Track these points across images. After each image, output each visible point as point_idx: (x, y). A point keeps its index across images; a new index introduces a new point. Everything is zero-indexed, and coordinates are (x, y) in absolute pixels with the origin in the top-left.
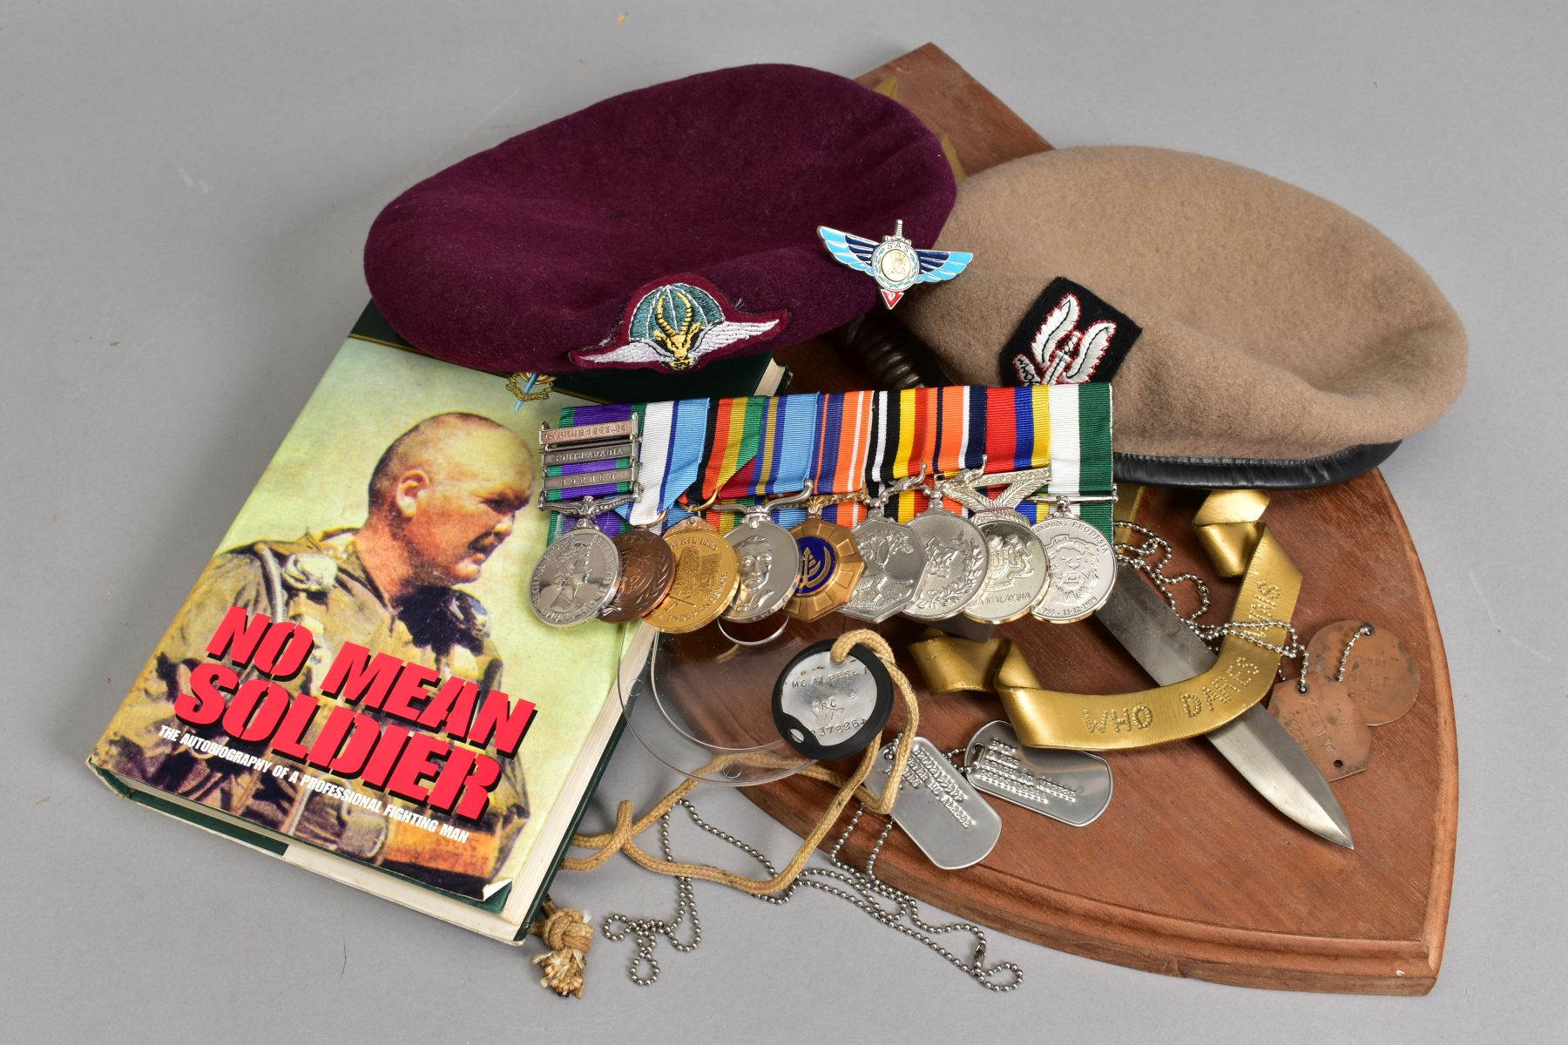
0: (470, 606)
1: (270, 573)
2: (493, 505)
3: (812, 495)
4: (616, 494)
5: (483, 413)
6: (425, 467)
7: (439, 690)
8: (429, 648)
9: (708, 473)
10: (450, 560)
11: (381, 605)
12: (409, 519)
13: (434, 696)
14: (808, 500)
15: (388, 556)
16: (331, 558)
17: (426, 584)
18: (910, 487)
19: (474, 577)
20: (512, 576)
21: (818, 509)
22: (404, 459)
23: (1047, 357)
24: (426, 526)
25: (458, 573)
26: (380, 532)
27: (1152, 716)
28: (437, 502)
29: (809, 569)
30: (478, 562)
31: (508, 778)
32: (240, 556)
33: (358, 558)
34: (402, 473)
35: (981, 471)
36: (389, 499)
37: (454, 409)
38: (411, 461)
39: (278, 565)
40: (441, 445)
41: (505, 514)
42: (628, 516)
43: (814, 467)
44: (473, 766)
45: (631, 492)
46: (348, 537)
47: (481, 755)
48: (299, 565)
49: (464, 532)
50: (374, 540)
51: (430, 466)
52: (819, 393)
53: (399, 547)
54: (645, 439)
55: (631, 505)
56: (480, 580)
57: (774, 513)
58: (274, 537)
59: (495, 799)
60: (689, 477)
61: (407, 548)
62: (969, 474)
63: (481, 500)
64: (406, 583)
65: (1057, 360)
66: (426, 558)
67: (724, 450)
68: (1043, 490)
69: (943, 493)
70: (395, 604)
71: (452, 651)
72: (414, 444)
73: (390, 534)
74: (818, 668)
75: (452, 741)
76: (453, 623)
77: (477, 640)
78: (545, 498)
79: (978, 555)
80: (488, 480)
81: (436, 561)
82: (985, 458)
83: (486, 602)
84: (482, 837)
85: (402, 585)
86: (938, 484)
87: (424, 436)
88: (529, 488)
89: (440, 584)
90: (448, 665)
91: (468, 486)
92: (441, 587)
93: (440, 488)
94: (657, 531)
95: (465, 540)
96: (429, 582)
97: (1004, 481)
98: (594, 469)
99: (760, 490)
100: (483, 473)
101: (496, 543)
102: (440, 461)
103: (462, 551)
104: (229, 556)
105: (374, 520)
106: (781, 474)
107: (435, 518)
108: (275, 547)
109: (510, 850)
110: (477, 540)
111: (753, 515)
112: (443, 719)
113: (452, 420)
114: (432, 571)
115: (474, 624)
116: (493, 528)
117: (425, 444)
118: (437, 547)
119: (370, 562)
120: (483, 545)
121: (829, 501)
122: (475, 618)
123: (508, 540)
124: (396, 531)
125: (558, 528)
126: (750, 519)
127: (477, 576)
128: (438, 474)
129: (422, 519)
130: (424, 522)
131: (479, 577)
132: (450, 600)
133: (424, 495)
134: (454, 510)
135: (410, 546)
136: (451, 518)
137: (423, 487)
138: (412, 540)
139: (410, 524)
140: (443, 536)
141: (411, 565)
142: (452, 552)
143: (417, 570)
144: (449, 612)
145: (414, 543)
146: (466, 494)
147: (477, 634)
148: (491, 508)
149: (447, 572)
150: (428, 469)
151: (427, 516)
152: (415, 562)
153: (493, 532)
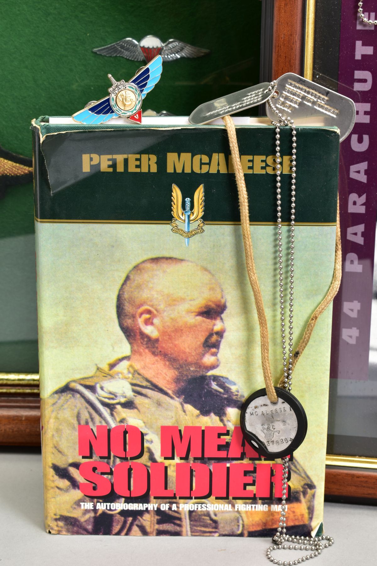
0: (224, 383)
1: (89, 399)
2: (205, 315)
5: (167, 255)
6: (149, 303)
7: (232, 436)
8: (212, 414)
10: (196, 358)
11: (170, 398)
12: (157, 340)
13: (230, 441)
15: (157, 367)
16: (123, 379)
17: (190, 377)
19: (216, 364)
20: (240, 357)
22: (132, 301)
24: (170, 341)
25: (206, 365)
26: (144, 353)
28: (168, 324)
30: (215, 354)
31: (295, 472)
32: (63, 394)
33: (139, 374)
34: (136, 312)
36: (138, 331)
37: (145, 257)
38: (138, 302)
39: (92, 393)
40: (151, 285)
41: (215, 319)
44: (272, 471)
46: (125, 364)
47: (273, 464)
48: (105, 389)
49: (196, 338)
50: (143, 360)
51: (151, 301)
53: (161, 359)
56: (221, 365)
58: (78, 376)
59: (293, 484)
61: (166, 359)
63: (196, 314)
64: (177, 380)
66: (181, 362)
70: (178, 395)
71: (227, 412)
72: (132, 290)
73: (150, 353)
75: (253, 462)
76: (219, 396)
80: (194, 300)
81: (188, 361)
83: (232, 376)
84: (295, 505)
85: (176, 382)
87: (136, 282)
88: (222, 298)
89: (198, 375)
90: (228, 421)
91: (183, 308)
92: (200, 376)
93: (165, 313)
95: (199, 343)
96: (191, 376)
100: (188, 296)
101: (219, 339)
102: (156, 296)
103: (201, 350)
104: (56, 395)
105: (136, 348)
107: (173, 334)
108: (82, 382)
109: (313, 507)
110: (206, 341)
112: (242, 451)
113: (148, 265)
114: (189, 368)
115: (232, 392)
116: (213, 330)
117: (139, 287)
118: (184, 353)
119: (149, 374)
120: (211, 343)
122: (230, 389)
123: (225, 335)
124: (153, 350)
127: (218, 363)
128: (159, 305)
129: (165, 337)
130: (167, 339)
131: (220, 364)
132: (210, 382)
133: (158, 321)
134: (182, 326)
135: (167, 357)
136: (183, 331)
137: (155, 316)
138: (166, 353)
139: (159, 343)
140: (184, 344)
141: (175, 368)
142: (195, 353)
143: (180, 371)
144: (213, 390)
145: (169, 354)
146: (184, 313)
147: (236, 398)
148: (205, 317)
149: (198, 366)
150: (151, 303)
151: (167, 334)
152: (176, 366)
153: (213, 332)
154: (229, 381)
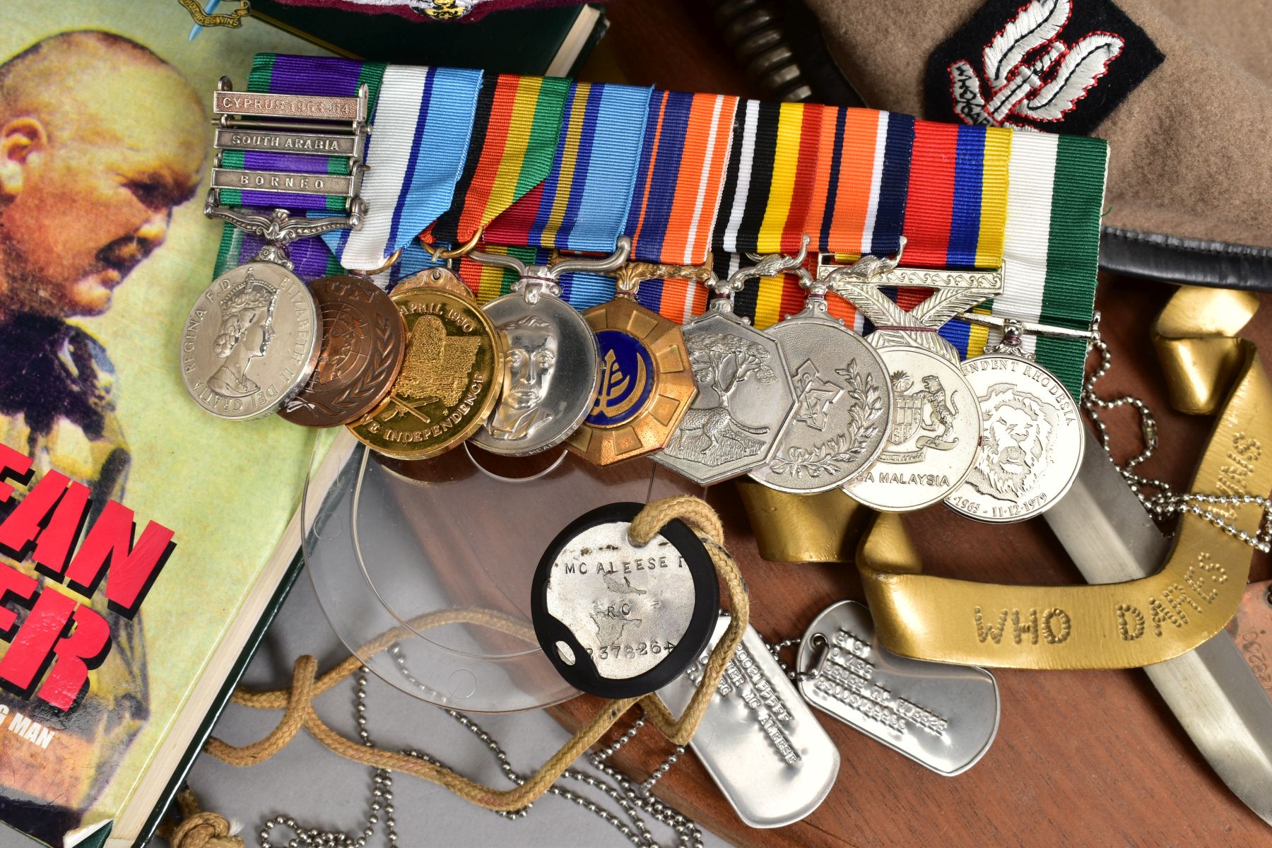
0: (90, 356)
2: (141, 192)
3: (629, 260)
4: (323, 210)
5: (140, 38)
6: (43, 116)
7: (30, 490)
8: (21, 417)
9: (470, 200)
10: (66, 275)
12: (10, 199)
13: (21, 499)
14: (620, 268)
17: (26, 309)
18: (780, 271)
19: (100, 308)
20: (159, 314)
21: (634, 285)
23: (1004, 73)
24: (35, 213)
25: (77, 298)
27: (1069, 627)
28: (55, 176)
29: (611, 386)
30: (109, 284)
31: (122, 651)
34: (7, 121)
35: (894, 263)
37: (95, 25)
38: (23, 103)
40: (70, 82)
41: (157, 208)
42: (340, 251)
43: (634, 213)
44: (70, 622)
45: (348, 214)
47: (83, 606)
49: (92, 231)
51: (51, 113)
52: (653, 87)
54: (376, 131)
55: (346, 234)
57: (565, 281)
59: (99, 682)
60: (440, 202)
62: (875, 264)
63: (123, 180)
65: (1019, 80)
66: (30, 267)
67: (498, 162)
68: (987, 306)
69: (830, 287)
71: (55, 427)
72: (29, 74)
74: (609, 547)
75: (41, 577)
76: (62, 381)
77: (96, 413)
78: (215, 200)
79: (875, 401)
80: (137, 150)
81: (45, 273)
82: (903, 241)
83: (115, 352)
84: (71, 741)
86: (823, 270)
87: (46, 63)
88: (197, 171)
89: (48, 312)
90: (47, 449)
91: (105, 156)
92: (49, 318)
93: (62, 152)
94: (380, 282)
95: (92, 244)
96: (31, 307)
97: (929, 283)
98: (293, 167)
99: (548, 240)
100: (130, 137)
101: (139, 256)
102: (67, 108)
103: (86, 262)
106: (583, 216)
107: (50, 201)
109: (112, 769)
110: (111, 247)
111: (532, 281)
112: (32, 539)
113: (92, 43)
114: (37, 289)
115: (94, 386)
116: (137, 229)
117: (46, 76)
118: (49, 251)
120: (118, 257)
121: (653, 274)
122: (95, 377)
123: (158, 252)
125: (233, 250)
126: (528, 286)
127: (106, 306)
128: (62, 129)
129: (30, 200)
130: (32, 205)
131: (107, 309)
132: (61, 340)
133: (37, 161)
134: (80, 192)
135: (8, 242)
136: (75, 205)
137: (37, 147)
138: (12, 234)
139: (12, 206)
140: (60, 233)
141: (8, 275)
142: (70, 261)
143: (15, 285)
144: (56, 362)
145: (15, 239)
146: (101, 168)
147: (96, 404)
148: (138, 196)
149: (59, 294)
150: (48, 118)
151: (39, 196)
152: (14, 271)
153: (136, 235)
154: (105, 357)
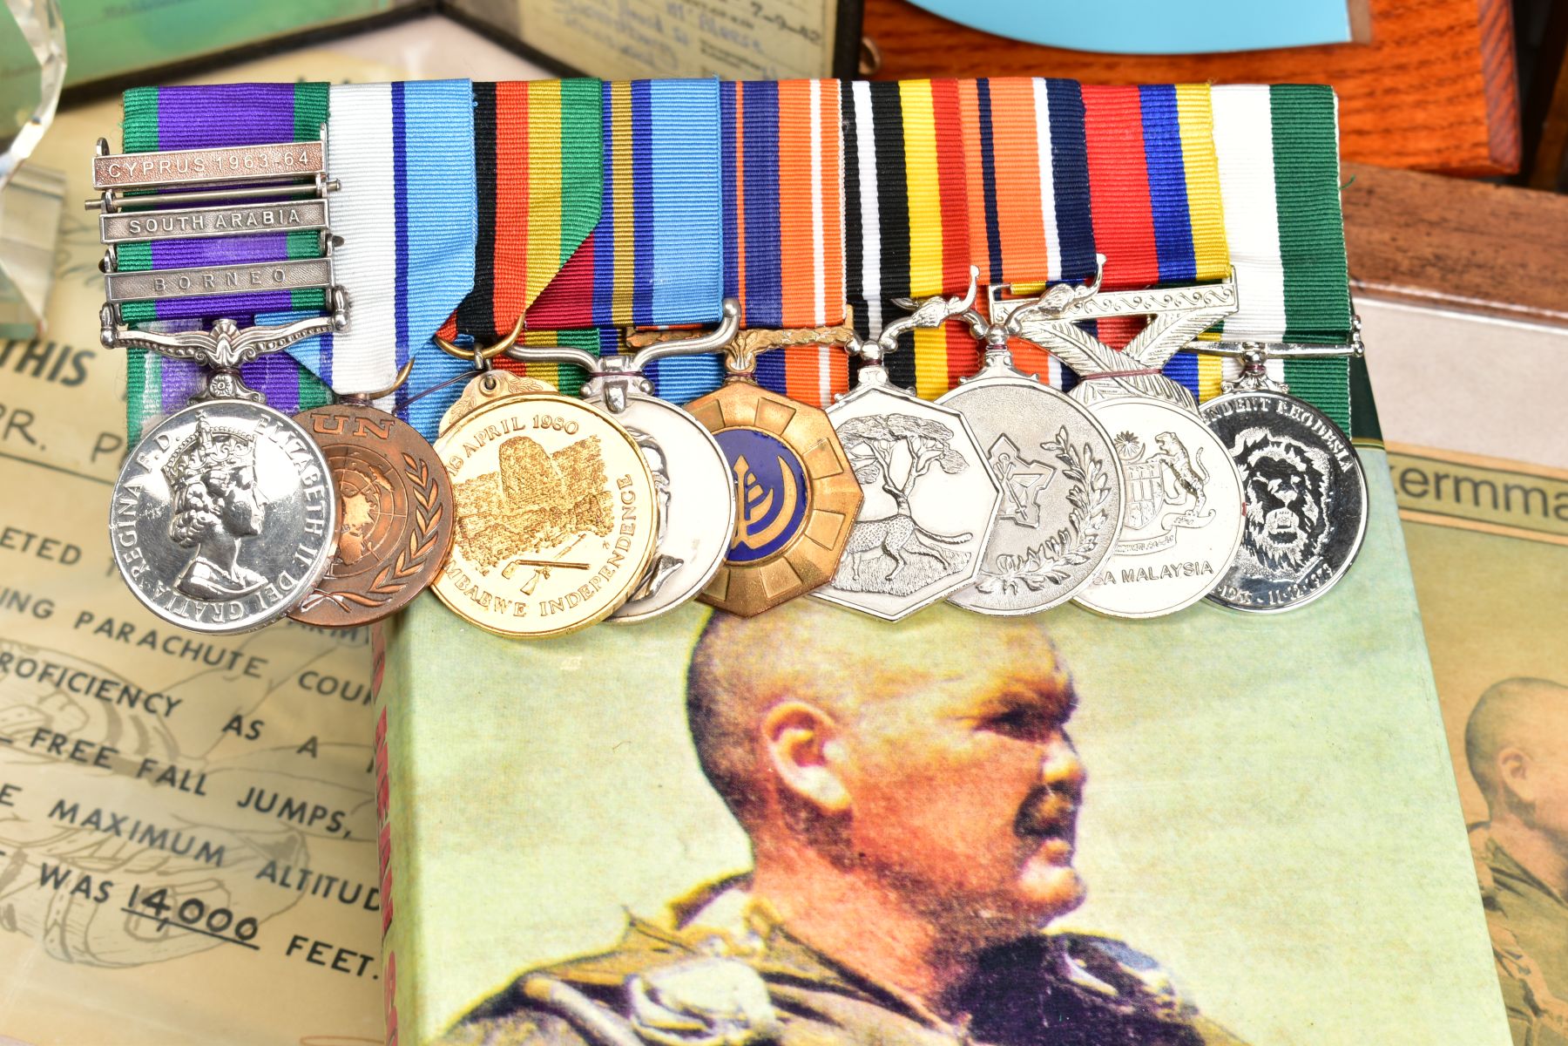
0: (1112, 960)
1: (605, 1038)
2: (1007, 727)
6: (801, 692)
10: (997, 876)
11: (917, 1025)
12: (845, 817)
15: (856, 911)
16: (729, 958)
17: (982, 944)
19: (1074, 894)
22: (740, 687)
24: (893, 819)
25: (1036, 897)
26: (800, 863)
28: (881, 759)
30: (1061, 860)
32: (501, 1021)
33: (791, 938)
34: (760, 720)
36: (771, 787)
38: (762, 689)
39: (613, 1015)
41: (1044, 738)
46: (733, 904)
48: (664, 998)
49: (984, 804)
50: (799, 888)
53: (866, 883)
56: (1092, 896)
58: (557, 953)
61: (884, 882)
63: (974, 723)
64: (938, 957)
66: (943, 890)
70: (947, 1013)
72: (740, 649)
73: (826, 863)
76: (1102, 1009)
77: (1178, 1027)
80: (960, 677)
81: (968, 887)
83: (1137, 937)
85: (932, 964)
88: (1057, 668)
89: (1014, 935)
91: (924, 705)
92: (1021, 940)
93: (864, 725)
95: (998, 822)
96: (987, 938)
101: (1070, 807)
102: (824, 667)
103: (1010, 846)
104: (472, 1028)
105: (769, 844)
107: (900, 795)
108: (574, 974)
110: (1024, 813)
114: (975, 912)
115: (1147, 995)
116: (1040, 775)
118: (950, 857)
119: (829, 938)
120: (1044, 821)
122: (1140, 983)
123: (1088, 790)
124: (834, 850)
127: (1080, 889)
128: (840, 697)
129: (872, 805)
130: (882, 811)
131: (1085, 892)
132: (1059, 960)
133: (841, 751)
134: (929, 764)
135: (887, 873)
136: (935, 783)
137: (827, 735)
138: (883, 859)
139: (855, 824)
140: (946, 828)
141: (922, 913)
142: (989, 856)
143: (942, 921)
144: (1076, 990)
145: (894, 864)
146: (930, 721)
147: (1168, 1015)
148: (1005, 734)
149: (1009, 904)
150: (810, 692)
151: (879, 794)
152: (926, 904)
153: (1044, 783)
154: (1131, 952)
